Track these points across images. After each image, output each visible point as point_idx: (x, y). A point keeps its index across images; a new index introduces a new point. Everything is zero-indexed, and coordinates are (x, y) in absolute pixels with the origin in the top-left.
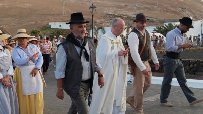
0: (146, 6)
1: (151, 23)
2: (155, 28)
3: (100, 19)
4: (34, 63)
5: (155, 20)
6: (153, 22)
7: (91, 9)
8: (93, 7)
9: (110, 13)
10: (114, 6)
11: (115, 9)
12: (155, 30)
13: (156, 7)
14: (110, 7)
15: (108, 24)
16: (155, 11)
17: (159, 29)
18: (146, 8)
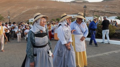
0: (111, 6)
1: (114, 14)
2: (116, 17)
3: (88, 13)
4: (82, 33)
5: (116, 13)
6: (115, 14)
7: (84, 8)
8: (85, 7)
9: (93, 10)
10: (95, 7)
11: (95, 8)
12: (116, 18)
13: (117, 6)
14: (93, 7)
15: (91, 15)
16: (116, 9)
17: (118, 17)
18: (111, 7)
